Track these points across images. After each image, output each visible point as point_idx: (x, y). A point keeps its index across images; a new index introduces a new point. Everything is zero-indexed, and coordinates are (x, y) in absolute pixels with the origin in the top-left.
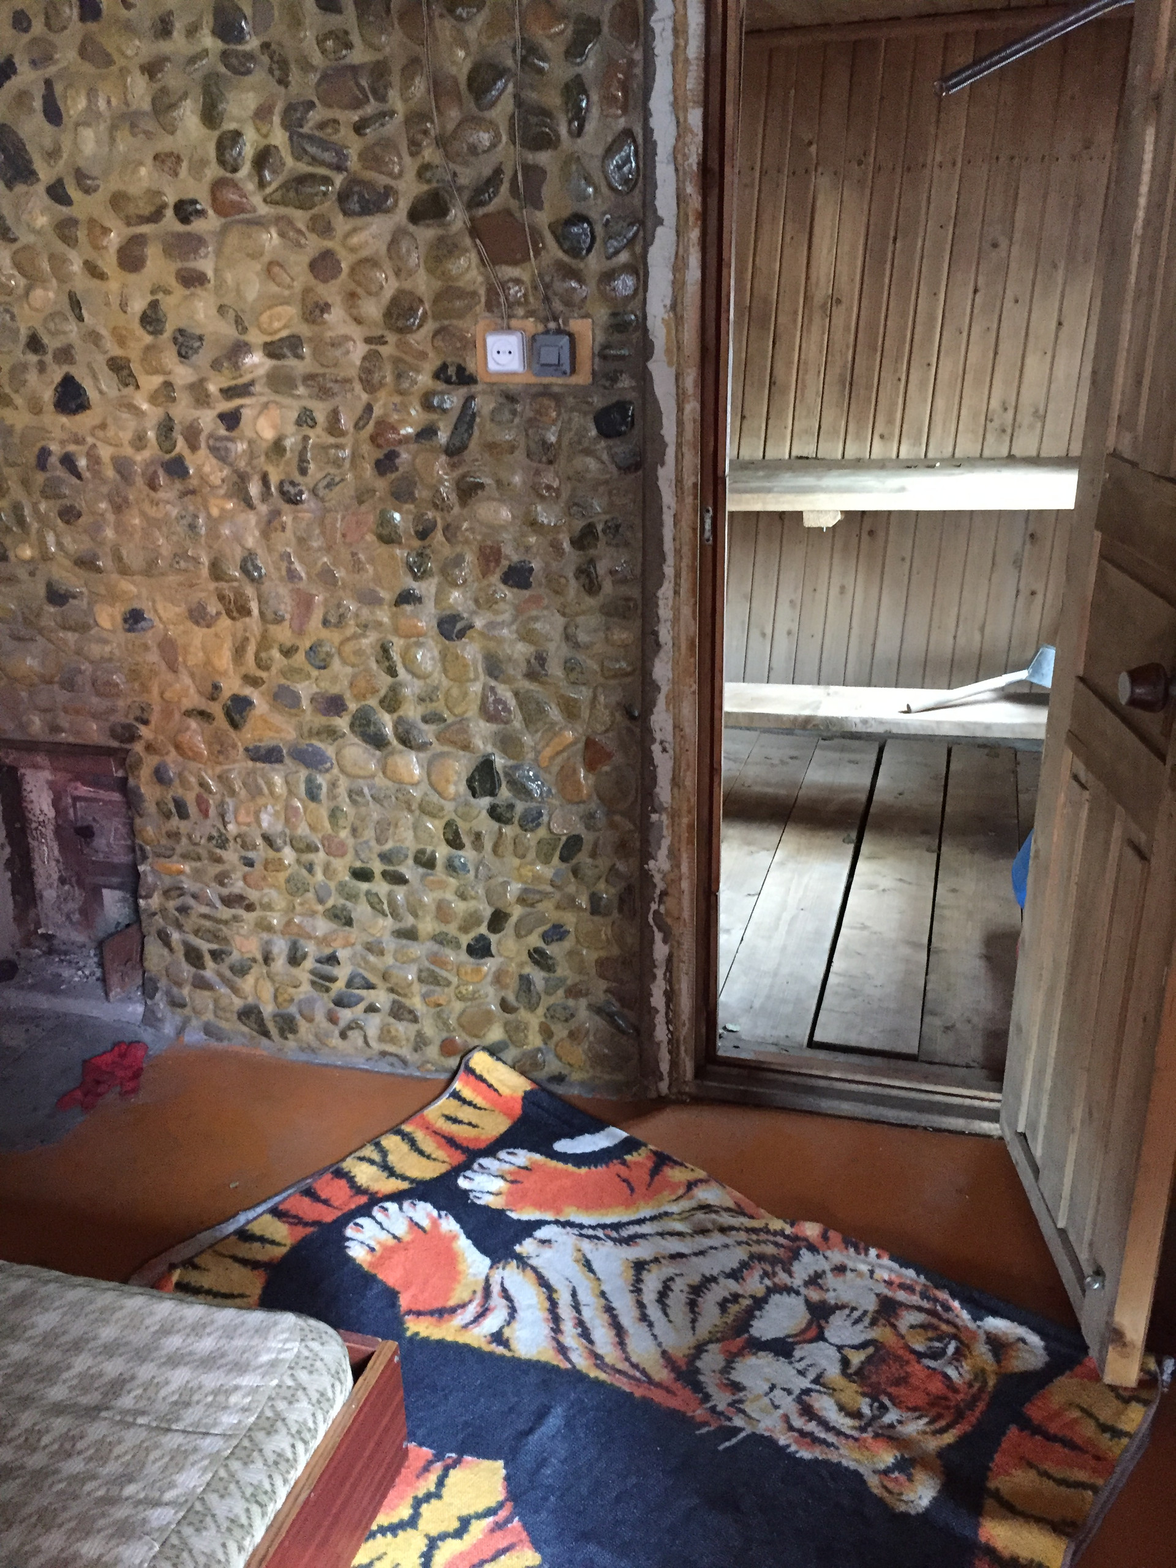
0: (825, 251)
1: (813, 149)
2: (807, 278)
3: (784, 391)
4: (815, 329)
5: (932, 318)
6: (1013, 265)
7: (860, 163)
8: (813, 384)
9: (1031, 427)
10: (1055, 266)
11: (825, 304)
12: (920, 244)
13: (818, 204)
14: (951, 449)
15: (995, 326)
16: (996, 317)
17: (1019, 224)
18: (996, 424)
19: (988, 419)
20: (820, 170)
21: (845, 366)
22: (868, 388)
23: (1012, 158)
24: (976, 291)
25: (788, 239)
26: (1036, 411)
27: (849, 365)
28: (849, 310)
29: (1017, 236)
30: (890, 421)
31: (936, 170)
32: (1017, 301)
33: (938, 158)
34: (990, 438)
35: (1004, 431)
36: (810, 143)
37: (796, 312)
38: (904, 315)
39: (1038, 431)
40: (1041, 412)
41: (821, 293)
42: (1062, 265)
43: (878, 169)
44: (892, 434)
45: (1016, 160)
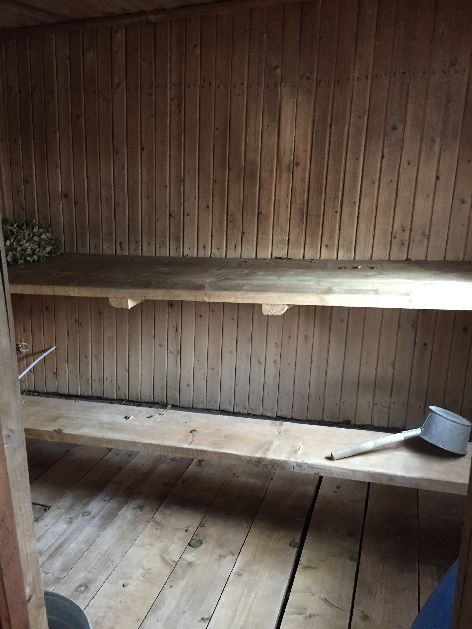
0: (288, 132)
1: (279, 71)
2: (278, 150)
3: (267, 217)
4: (284, 180)
5: (355, 174)
6: (407, 141)
7: (308, 78)
8: (284, 214)
9: (421, 242)
10: (433, 141)
11: (289, 166)
12: (346, 128)
13: (283, 104)
14: (370, 255)
15: (396, 178)
16: (396, 173)
17: (410, 115)
18: (398, 239)
19: (393, 237)
20: (283, 84)
21: (303, 204)
22: (318, 216)
23: (404, 73)
24: (383, 157)
25: (265, 127)
26: (424, 232)
27: (305, 202)
28: (304, 170)
29: (409, 122)
30: (332, 237)
31: (356, 82)
32: (409, 164)
33: (357, 75)
34: (395, 248)
35: (403, 244)
36: (277, 67)
37: (272, 171)
38: (338, 173)
39: (425, 244)
40: (427, 233)
41: (287, 158)
42: (438, 141)
43: (319, 82)
44: (333, 245)
45: (406, 75)
